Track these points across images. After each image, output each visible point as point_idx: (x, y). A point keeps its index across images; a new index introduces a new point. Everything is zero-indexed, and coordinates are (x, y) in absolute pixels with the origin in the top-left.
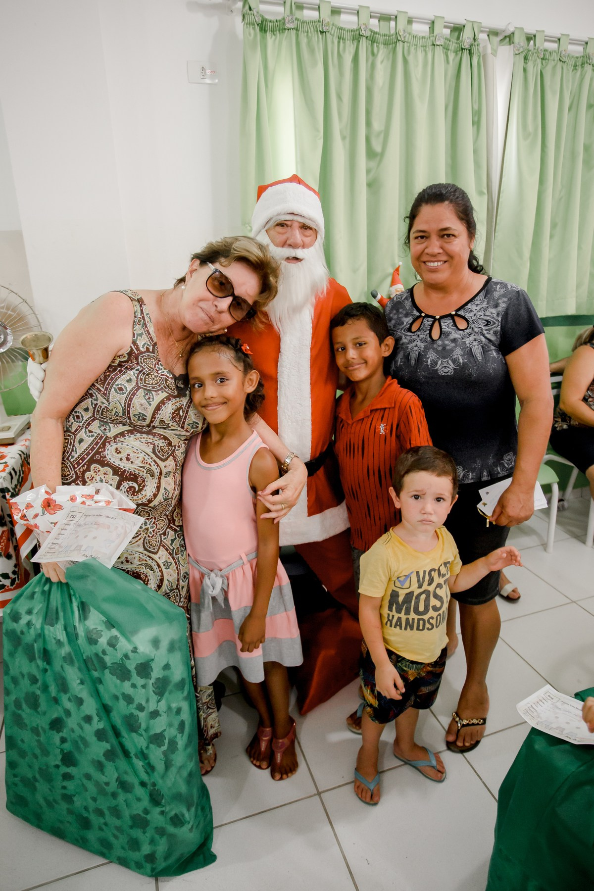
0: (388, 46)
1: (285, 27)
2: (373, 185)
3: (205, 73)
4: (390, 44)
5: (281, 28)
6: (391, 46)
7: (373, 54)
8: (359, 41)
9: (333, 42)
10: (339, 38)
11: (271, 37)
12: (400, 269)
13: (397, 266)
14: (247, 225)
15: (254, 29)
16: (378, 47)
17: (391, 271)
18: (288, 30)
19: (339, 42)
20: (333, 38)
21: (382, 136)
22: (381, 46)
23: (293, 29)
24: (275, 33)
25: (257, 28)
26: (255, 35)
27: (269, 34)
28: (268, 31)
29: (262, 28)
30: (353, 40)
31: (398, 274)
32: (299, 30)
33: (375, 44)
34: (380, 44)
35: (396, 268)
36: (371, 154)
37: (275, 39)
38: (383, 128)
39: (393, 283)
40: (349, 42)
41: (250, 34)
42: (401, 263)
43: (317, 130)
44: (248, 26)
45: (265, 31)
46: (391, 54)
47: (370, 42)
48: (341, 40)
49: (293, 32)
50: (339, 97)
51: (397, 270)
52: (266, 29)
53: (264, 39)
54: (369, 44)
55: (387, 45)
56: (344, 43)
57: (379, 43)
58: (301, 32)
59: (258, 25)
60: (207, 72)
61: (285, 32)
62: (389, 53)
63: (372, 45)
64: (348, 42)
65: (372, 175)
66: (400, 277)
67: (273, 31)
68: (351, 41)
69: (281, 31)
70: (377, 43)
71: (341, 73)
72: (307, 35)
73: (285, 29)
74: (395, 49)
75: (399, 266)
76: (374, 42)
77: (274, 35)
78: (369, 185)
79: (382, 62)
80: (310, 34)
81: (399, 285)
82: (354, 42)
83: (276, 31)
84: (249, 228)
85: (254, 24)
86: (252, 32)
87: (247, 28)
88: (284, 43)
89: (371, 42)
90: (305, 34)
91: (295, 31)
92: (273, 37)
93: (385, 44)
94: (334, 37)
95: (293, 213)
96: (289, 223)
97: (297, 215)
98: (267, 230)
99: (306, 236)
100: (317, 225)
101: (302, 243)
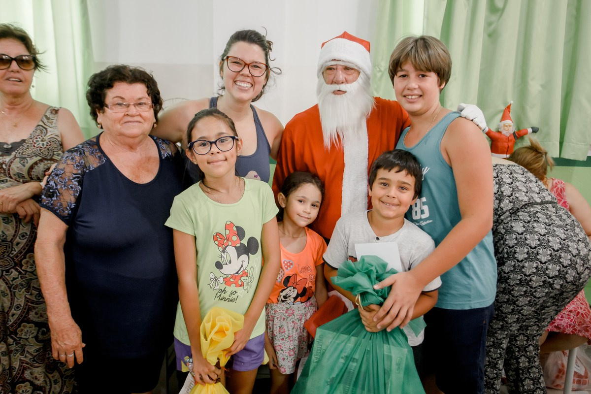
2: (493, 36)
12: (511, 108)
13: (509, 104)
17: (503, 108)
31: (509, 112)
35: (507, 106)
36: (493, 10)
39: (503, 118)
42: (512, 102)
51: (509, 107)
65: (493, 26)
66: (510, 114)
75: (510, 105)
78: (490, 35)
81: (508, 120)
95: (335, 60)
96: (334, 67)
97: (338, 60)
98: (323, 73)
99: (349, 75)
100: (356, 66)
101: (344, 80)
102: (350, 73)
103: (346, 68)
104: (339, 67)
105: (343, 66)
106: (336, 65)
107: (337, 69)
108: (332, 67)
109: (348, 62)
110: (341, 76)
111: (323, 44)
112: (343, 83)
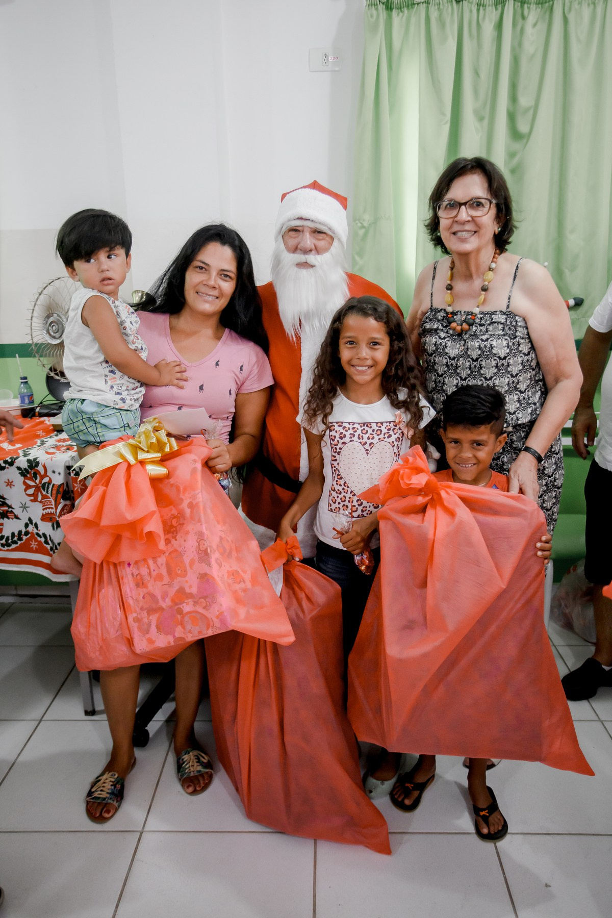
0: (544, 5)
1: (415, 2)
2: (516, 171)
3: (328, 59)
4: (546, 2)
5: (410, 3)
6: (547, 4)
7: (523, 18)
8: (505, 5)
9: (471, 11)
10: (479, 5)
11: (398, 14)
14: (357, 222)
15: (377, 9)
16: (529, 8)
18: (418, 4)
19: (478, 10)
20: (471, 7)
21: (531, 112)
22: (533, 7)
23: (423, 3)
24: (402, 10)
25: (381, 7)
26: (378, 16)
27: (394, 12)
28: (394, 9)
29: (388, 7)
30: (496, 5)
32: (430, 3)
33: (526, 6)
34: (532, 5)
36: (515, 135)
37: (403, 15)
38: (533, 103)
40: (490, 8)
41: (372, 16)
43: (443, 114)
44: (370, 7)
45: (391, 9)
46: (548, 13)
47: (519, 4)
48: (481, 8)
49: (423, 7)
50: (477, 73)
52: (392, 7)
53: (390, 18)
54: (518, 6)
55: (542, 4)
56: (485, 10)
57: (530, 4)
58: (432, 4)
59: (383, 3)
60: (330, 58)
61: (414, 7)
62: (545, 13)
63: (522, 7)
64: (488, 9)
65: (516, 159)
67: (400, 8)
68: (494, 7)
69: (410, 7)
70: (528, 3)
71: (479, 45)
72: (439, 8)
73: (414, 4)
74: (551, 9)
76: (525, 3)
77: (401, 11)
79: (535, 25)
80: (441, 7)
82: (498, 6)
83: (404, 7)
84: (359, 225)
85: (377, 5)
86: (375, 12)
87: (369, 9)
88: (413, 20)
89: (521, 2)
90: (436, 7)
91: (425, 5)
92: (401, 14)
93: (539, 4)
94: (473, 6)
95: (301, 218)
96: (299, 228)
97: (306, 219)
98: (283, 236)
99: (319, 240)
100: (330, 229)
101: (313, 247)
102: (321, 238)
103: (317, 232)
104: (306, 229)
105: (311, 228)
106: (303, 226)
107: (303, 231)
108: (297, 228)
109: (320, 223)
110: (308, 241)
111: (284, 196)
112: (311, 250)
